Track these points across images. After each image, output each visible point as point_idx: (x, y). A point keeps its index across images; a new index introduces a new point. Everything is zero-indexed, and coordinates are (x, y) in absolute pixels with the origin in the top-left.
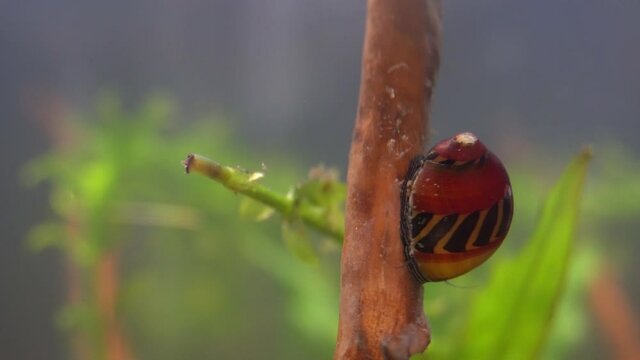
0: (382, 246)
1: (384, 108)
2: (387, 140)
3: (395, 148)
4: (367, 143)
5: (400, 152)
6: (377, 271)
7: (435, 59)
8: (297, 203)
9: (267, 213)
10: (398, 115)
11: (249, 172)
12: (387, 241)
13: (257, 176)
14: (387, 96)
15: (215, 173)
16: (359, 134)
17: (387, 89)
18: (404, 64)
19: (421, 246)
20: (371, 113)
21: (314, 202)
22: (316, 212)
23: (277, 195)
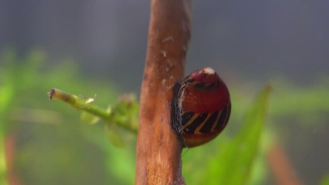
0: (159, 139)
1: (160, 62)
2: (162, 79)
3: (166, 84)
4: (151, 81)
5: (169, 86)
6: (156, 153)
7: (188, 35)
8: (113, 114)
9: (96, 120)
10: (168, 66)
11: (86, 98)
12: (162, 136)
13: (90, 100)
14: (162, 55)
15: (67, 99)
16: (146, 76)
17: (162, 51)
18: (171, 38)
19: (187, 130)
20: (153, 65)
21: (122, 114)
22: (123, 119)
23: (102, 110)
